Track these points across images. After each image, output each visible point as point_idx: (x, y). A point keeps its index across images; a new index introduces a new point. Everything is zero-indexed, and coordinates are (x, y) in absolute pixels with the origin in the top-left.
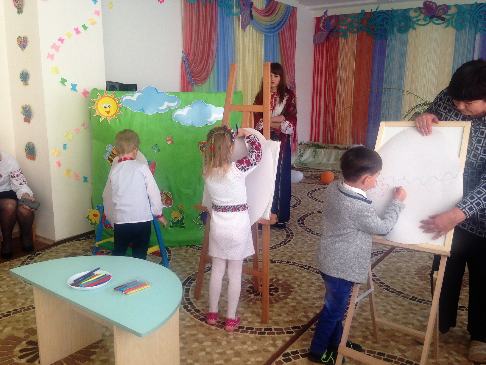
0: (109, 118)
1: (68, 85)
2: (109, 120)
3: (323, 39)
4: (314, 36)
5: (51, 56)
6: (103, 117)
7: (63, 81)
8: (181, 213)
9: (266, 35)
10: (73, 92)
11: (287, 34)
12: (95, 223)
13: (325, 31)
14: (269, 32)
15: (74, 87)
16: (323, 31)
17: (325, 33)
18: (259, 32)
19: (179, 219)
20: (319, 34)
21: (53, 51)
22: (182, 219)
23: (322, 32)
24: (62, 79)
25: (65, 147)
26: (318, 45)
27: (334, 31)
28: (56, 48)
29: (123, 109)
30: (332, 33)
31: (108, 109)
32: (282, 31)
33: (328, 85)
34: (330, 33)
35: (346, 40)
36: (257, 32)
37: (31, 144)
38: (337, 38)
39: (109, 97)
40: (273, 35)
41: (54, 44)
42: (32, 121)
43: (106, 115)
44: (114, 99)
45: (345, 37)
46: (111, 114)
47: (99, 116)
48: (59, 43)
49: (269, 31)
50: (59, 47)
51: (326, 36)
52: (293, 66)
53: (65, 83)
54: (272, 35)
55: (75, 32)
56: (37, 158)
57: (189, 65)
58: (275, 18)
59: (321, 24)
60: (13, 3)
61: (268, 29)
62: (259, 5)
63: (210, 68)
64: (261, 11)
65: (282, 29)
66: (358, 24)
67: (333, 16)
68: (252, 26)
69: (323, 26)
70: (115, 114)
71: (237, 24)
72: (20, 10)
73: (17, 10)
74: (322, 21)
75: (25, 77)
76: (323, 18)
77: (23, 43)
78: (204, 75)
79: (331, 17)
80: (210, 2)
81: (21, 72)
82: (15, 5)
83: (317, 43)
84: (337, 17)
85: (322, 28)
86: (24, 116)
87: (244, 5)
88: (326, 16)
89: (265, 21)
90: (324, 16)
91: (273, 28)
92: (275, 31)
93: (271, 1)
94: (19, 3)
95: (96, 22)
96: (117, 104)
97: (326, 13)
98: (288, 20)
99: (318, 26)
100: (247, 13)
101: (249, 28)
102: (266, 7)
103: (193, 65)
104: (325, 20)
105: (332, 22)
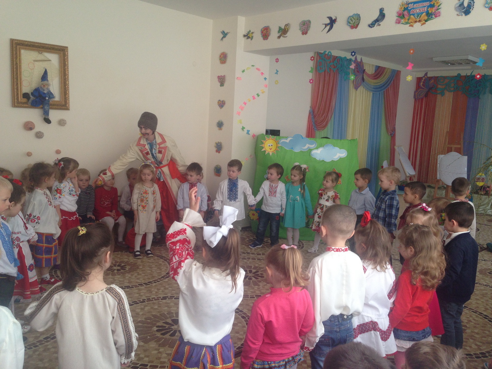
0: (271, 153)
1: (245, 130)
2: (271, 154)
3: (423, 94)
4: (415, 92)
5: (239, 113)
6: (267, 152)
7: (243, 129)
9: (373, 94)
10: (247, 135)
11: (391, 92)
12: (253, 220)
13: (424, 89)
14: (376, 91)
15: (248, 131)
16: (423, 88)
17: (425, 91)
18: (368, 91)
20: (419, 90)
21: (240, 110)
23: (421, 89)
24: (243, 127)
26: (418, 99)
27: (433, 89)
29: (280, 148)
31: (271, 147)
32: (386, 90)
33: (425, 133)
34: (429, 91)
35: (443, 97)
36: (367, 91)
37: (219, 166)
38: (435, 95)
39: (273, 139)
40: (380, 93)
42: (221, 152)
43: (270, 150)
44: (275, 141)
45: (442, 94)
46: (272, 150)
47: (265, 151)
48: (243, 105)
49: (376, 89)
50: (243, 107)
51: (425, 93)
52: (394, 117)
53: (244, 130)
54: (378, 93)
55: (252, 98)
57: (314, 116)
58: (382, 80)
59: (422, 83)
60: (217, 79)
61: (376, 88)
62: (370, 70)
63: (329, 118)
64: (371, 75)
65: (387, 88)
66: (454, 85)
67: (432, 77)
68: (363, 87)
69: (423, 85)
70: (275, 150)
71: (351, 86)
72: (222, 84)
73: (219, 84)
74: (423, 81)
75: (220, 125)
76: (424, 78)
77: (221, 104)
78: (324, 124)
79: (431, 78)
80: (333, 71)
81: (218, 122)
82: (219, 81)
83: (416, 98)
84: (436, 78)
85: (421, 86)
86: (216, 149)
87: (358, 71)
88: (426, 77)
89: (373, 82)
90: (424, 77)
91: (380, 88)
92: (382, 90)
93: (379, 67)
94: (222, 80)
95: (264, 92)
96: (277, 144)
97: (426, 74)
98: (392, 81)
99: (418, 85)
100: (361, 77)
101: (361, 89)
102: (375, 72)
103: (317, 117)
104: (425, 80)
105: (431, 82)
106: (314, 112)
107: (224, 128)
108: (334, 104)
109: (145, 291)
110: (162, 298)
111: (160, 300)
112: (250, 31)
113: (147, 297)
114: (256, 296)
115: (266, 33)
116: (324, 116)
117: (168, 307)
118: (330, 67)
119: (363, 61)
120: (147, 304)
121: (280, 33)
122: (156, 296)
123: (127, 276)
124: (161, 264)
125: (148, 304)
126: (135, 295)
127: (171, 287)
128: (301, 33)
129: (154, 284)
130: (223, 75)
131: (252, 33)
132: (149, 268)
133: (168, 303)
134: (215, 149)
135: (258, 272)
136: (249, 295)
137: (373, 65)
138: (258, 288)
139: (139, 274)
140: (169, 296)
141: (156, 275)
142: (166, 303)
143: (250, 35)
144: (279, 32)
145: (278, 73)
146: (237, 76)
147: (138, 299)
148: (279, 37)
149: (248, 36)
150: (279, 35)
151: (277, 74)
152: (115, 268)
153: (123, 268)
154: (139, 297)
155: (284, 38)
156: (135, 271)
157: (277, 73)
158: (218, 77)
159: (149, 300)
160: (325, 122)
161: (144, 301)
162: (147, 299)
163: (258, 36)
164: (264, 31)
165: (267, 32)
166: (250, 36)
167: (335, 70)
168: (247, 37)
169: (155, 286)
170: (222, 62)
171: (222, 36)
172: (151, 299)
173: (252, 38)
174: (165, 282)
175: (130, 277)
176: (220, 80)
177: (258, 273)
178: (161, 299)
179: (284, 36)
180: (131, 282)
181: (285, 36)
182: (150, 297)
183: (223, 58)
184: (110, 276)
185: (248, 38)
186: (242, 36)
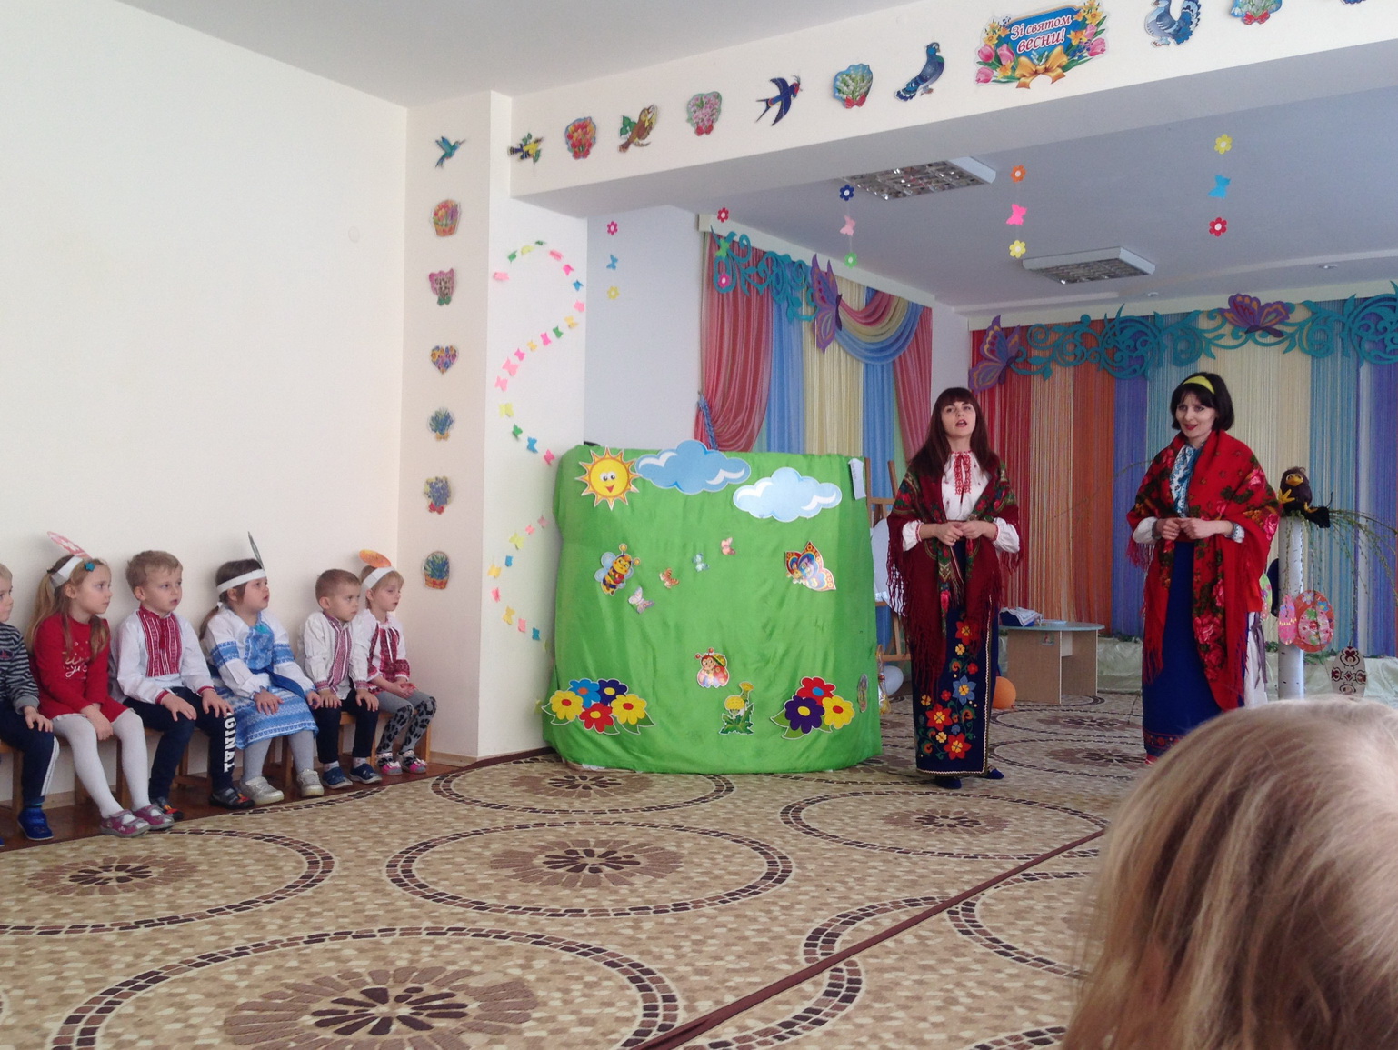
0: (611, 500)
1: (523, 438)
2: (611, 503)
5: (502, 384)
6: (600, 497)
7: (516, 432)
8: (746, 701)
9: (867, 365)
10: (530, 454)
11: (912, 364)
12: (565, 720)
13: (995, 362)
14: (872, 359)
15: (531, 446)
16: (990, 360)
17: (997, 366)
18: (852, 357)
19: (742, 713)
20: (982, 364)
21: (505, 375)
22: (748, 713)
23: (986, 364)
24: (515, 427)
25: (508, 562)
27: (1017, 360)
28: (511, 368)
29: (639, 482)
30: (1012, 366)
31: (610, 483)
32: (900, 357)
34: (1008, 366)
35: (1047, 381)
36: (849, 357)
37: (440, 556)
38: (1025, 376)
39: (614, 459)
40: (882, 366)
41: (508, 361)
42: (447, 509)
43: (607, 493)
44: (623, 464)
45: (1045, 374)
46: (615, 492)
47: (592, 496)
48: (515, 360)
49: (876, 355)
50: (516, 367)
51: (997, 375)
53: (520, 436)
54: (878, 364)
55: (541, 341)
56: (451, 584)
57: (712, 420)
58: (887, 328)
59: (987, 347)
60: (427, 284)
61: (872, 351)
62: (854, 300)
63: (756, 428)
64: (857, 312)
65: (902, 353)
66: (1076, 346)
67: (1013, 328)
68: (840, 346)
69: (992, 352)
70: (623, 492)
71: (808, 338)
72: (444, 298)
73: (436, 298)
74: (989, 339)
75: (441, 424)
76: (991, 333)
77: (445, 359)
78: (743, 441)
79: (1009, 332)
80: (758, 292)
81: (434, 415)
82: (434, 290)
83: (976, 386)
84: (1024, 330)
85: (989, 355)
86: (431, 500)
87: (823, 299)
88: (996, 328)
89: (866, 334)
90: (991, 328)
91: (881, 350)
92: (886, 357)
93: (876, 292)
94: (443, 286)
95: (576, 324)
96: (628, 471)
97: (996, 321)
98: (913, 335)
99: (978, 349)
100: (830, 315)
101: (833, 348)
102: (867, 305)
103: (720, 419)
104: (994, 337)
105: (1013, 341)
106: (711, 408)
107: (453, 432)
108: (765, 386)
109: (238, 927)
110: (306, 939)
111: (303, 945)
112: (530, 136)
113: (249, 940)
114: (631, 909)
115: (580, 140)
116: (740, 418)
117: (337, 959)
118: (751, 281)
119: (835, 271)
120: (256, 960)
121: (628, 136)
122: (283, 935)
123: (160, 893)
124: (273, 856)
125: (260, 957)
126: (204, 939)
127: (331, 910)
128: (692, 130)
129: (267, 907)
130: (446, 270)
131: (538, 141)
132: (234, 868)
133: (333, 951)
134: (426, 502)
135: (615, 852)
136: (610, 909)
137: (859, 285)
138: (632, 891)
139: (201, 886)
140: (332, 933)
141: (268, 884)
142: (326, 951)
143: (530, 148)
144: (622, 132)
145: (616, 264)
146: (493, 269)
147: (218, 948)
148: (624, 147)
149: (524, 151)
150: (623, 140)
151: (614, 267)
152: (106, 875)
153: (138, 873)
154: (223, 942)
155: (638, 149)
156: (185, 879)
157: (612, 266)
158: (432, 276)
159: (259, 947)
160: (745, 437)
161: (241, 952)
162: (253, 946)
163: (555, 147)
164: (575, 135)
165: (585, 134)
166: (530, 152)
167: (762, 288)
168: (520, 154)
169: (271, 910)
170: (444, 231)
171: (441, 153)
172: (268, 945)
173: (537, 157)
174: (303, 898)
175: (170, 895)
176: (438, 286)
177: (615, 855)
178: (305, 942)
179: (641, 142)
180: (180, 907)
181: (645, 142)
182: (263, 939)
183: (446, 218)
184: (97, 896)
185: (526, 155)
186: (505, 151)
